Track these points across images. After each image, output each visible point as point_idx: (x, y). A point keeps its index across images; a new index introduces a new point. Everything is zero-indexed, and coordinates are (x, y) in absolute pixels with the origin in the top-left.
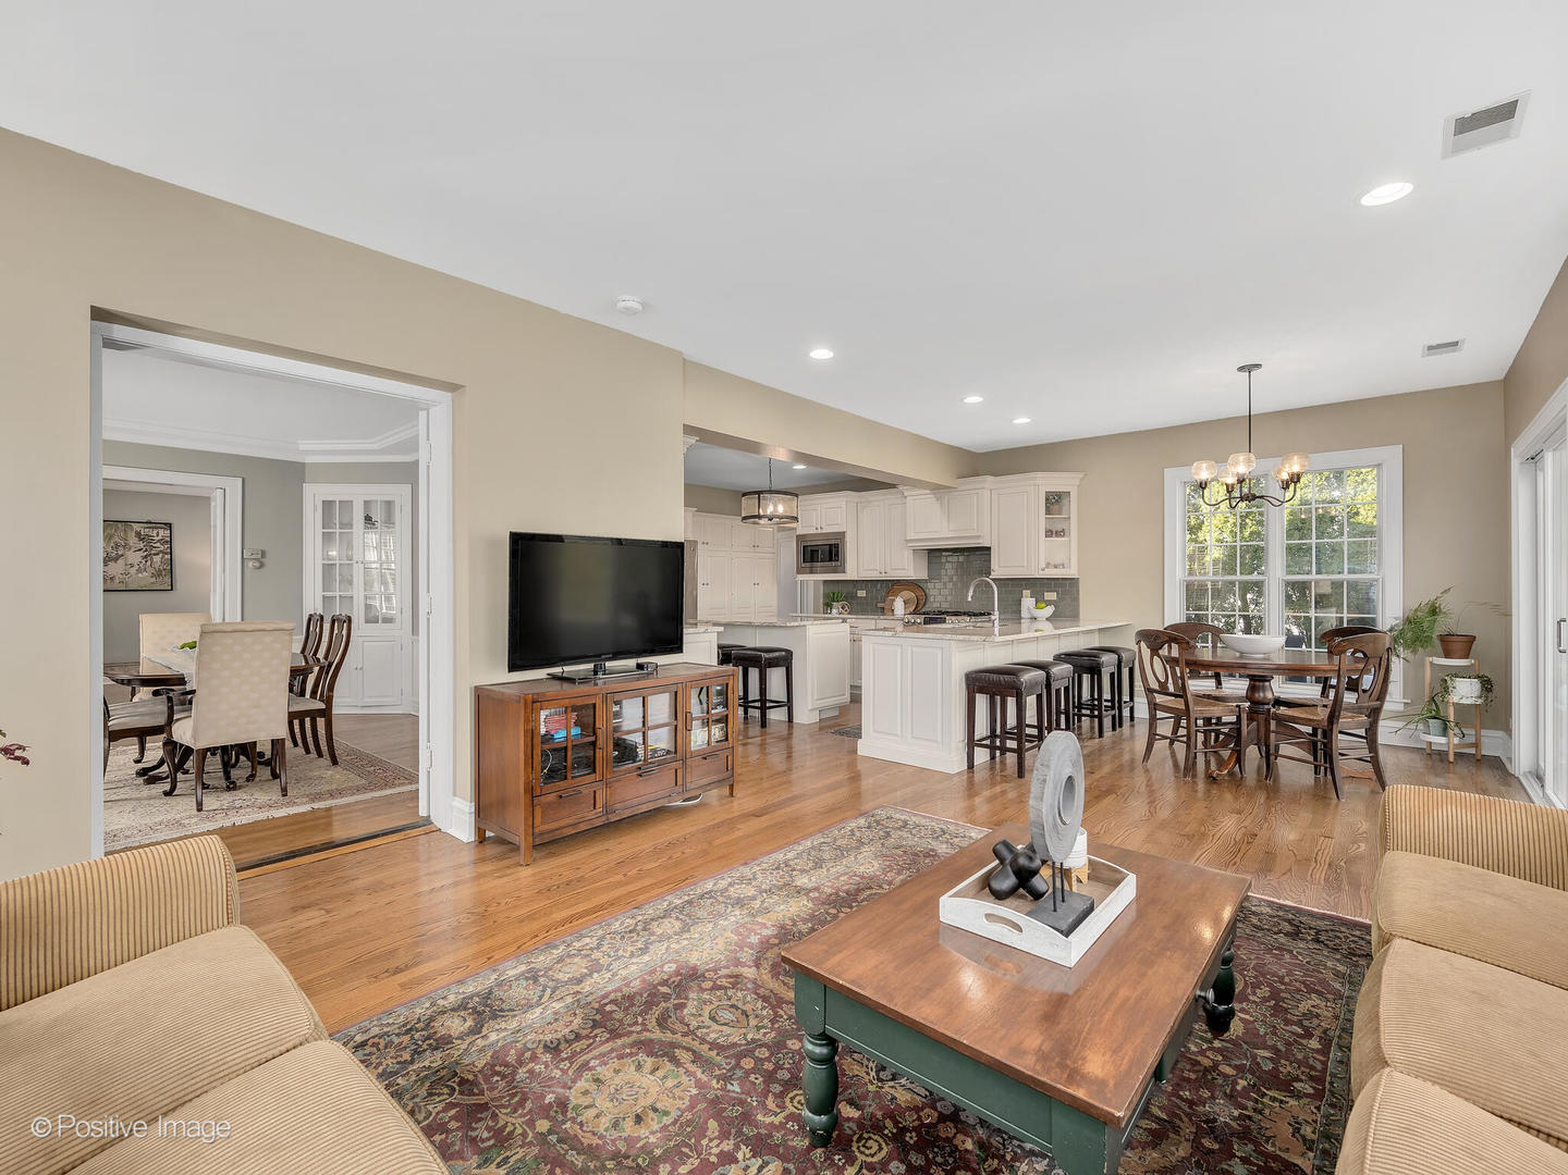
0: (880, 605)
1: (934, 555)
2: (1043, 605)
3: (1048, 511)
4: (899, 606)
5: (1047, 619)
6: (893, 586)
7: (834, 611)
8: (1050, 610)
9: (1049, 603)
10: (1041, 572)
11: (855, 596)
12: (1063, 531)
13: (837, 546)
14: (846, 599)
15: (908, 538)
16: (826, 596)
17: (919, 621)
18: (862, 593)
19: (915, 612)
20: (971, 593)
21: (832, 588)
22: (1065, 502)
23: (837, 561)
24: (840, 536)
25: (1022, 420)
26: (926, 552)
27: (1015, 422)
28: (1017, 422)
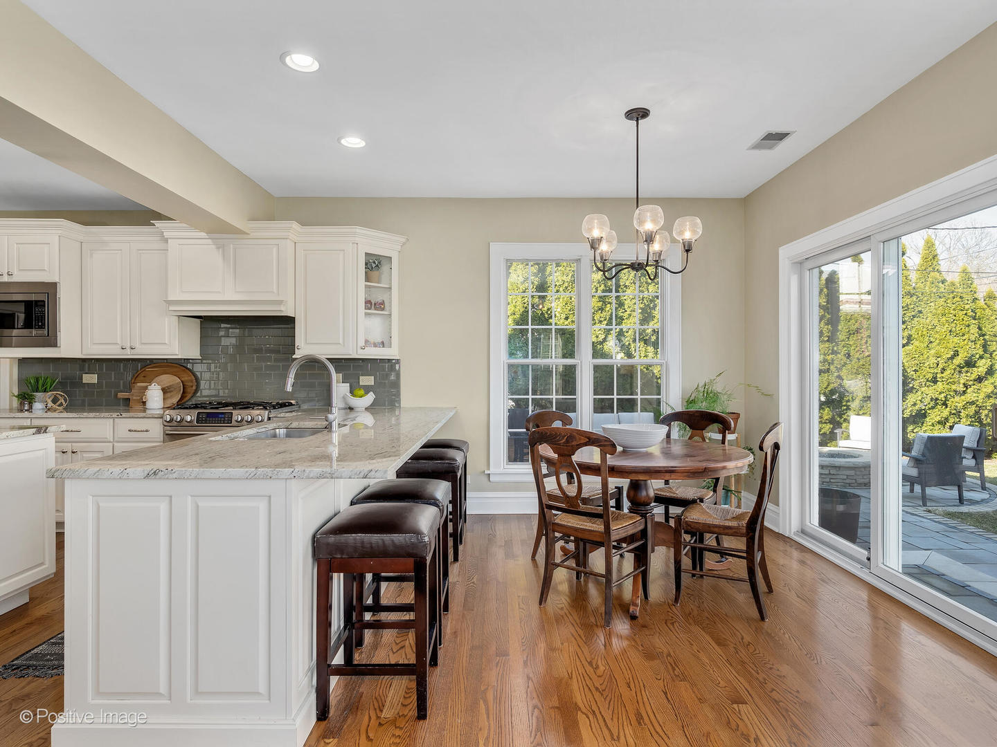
0: (121, 395)
1: (210, 324)
2: (362, 392)
3: (368, 279)
4: (154, 396)
5: (366, 409)
6: (144, 368)
7: (38, 406)
8: (370, 398)
9: (367, 389)
10: (360, 351)
11: (78, 383)
12: (383, 303)
13: (40, 304)
14: (62, 385)
15: (170, 298)
16: (22, 382)
17: (189, 418)
18: (90, 379)
19: (181, 405)
20: (290, 380)
21: (37, 370)
22: (385, 268)
23: (42, 327)
24: (51, 289)
25: (353, 142)
26: (198, 321)
27: (343, 142)
28: (346, 144)
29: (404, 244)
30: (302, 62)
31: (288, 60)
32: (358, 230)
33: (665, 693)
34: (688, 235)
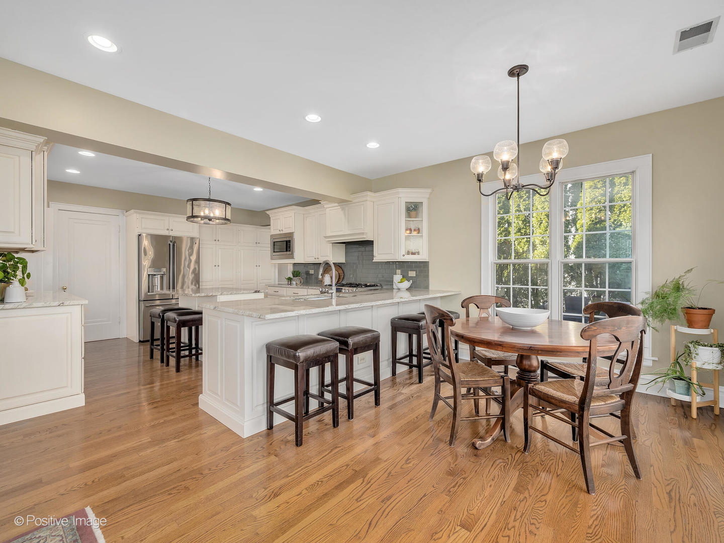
2: (406, 280)
3: (408, 216)
4: (327, 280)
5: (406, 290)
7: (293, 283)
8: (409, 283)
9: (409, 278)
10: (403, 257)
11: (308, 273)
12: (419, 229)
13: (289, 241)
15: (326, 236)
18: (312, 272)
22: (419, 209)
23: (290, 251)
24: (291, 235)
25: (373, 145)
26: (344, 245)
27: (368, 146)
28: (369, 147)
29: (431, 193)
30: (313, 118)
31: (306, 118)
32: (399, 190)
33: (425, 495)
34: (555, 155)
